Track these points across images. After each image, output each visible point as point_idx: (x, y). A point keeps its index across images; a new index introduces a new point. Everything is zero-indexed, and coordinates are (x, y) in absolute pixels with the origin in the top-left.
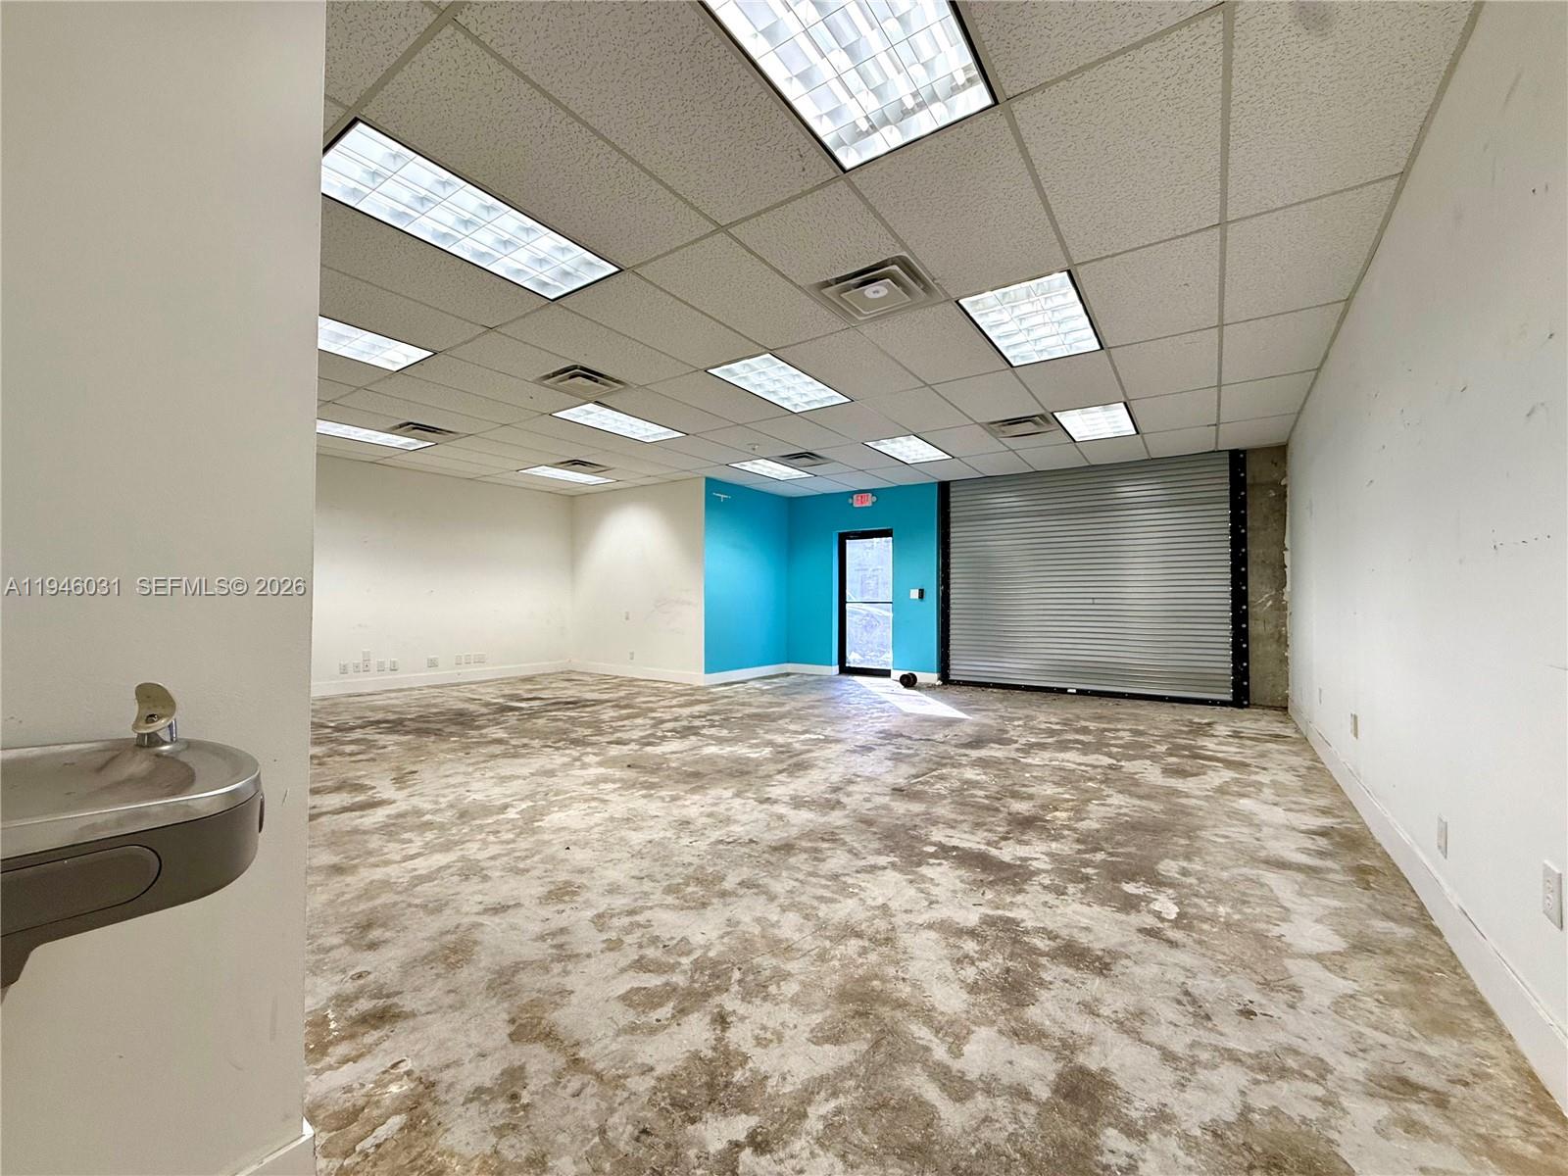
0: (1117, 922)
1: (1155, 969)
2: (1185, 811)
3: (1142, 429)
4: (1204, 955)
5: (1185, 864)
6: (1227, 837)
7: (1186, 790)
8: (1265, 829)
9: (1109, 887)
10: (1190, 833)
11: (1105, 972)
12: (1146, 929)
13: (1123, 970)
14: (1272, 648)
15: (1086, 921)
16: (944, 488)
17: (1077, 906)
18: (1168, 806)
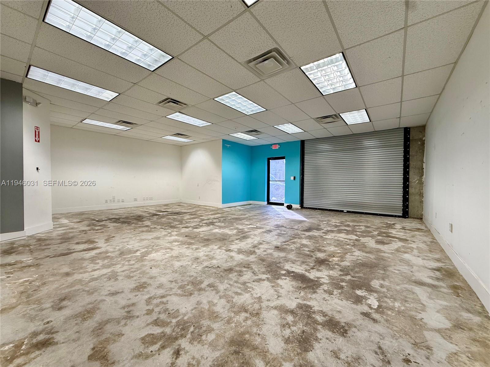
0: (353, 309)
1: (366, 334)
2: (383, 259)
3: (372, 120)
4: (388, 327)
5: (382, 282)
6: (399, 270)
7: (384, 250)
8: (414, 267)
9: (351, 292)
10: (385, 268)
11: (345, 334)
12: (364, 313)
13: (353, 334)
14: (417, 197)
15: (340, 308)
16: (303, 142)
17: (337, 301)
18: (377, 256)
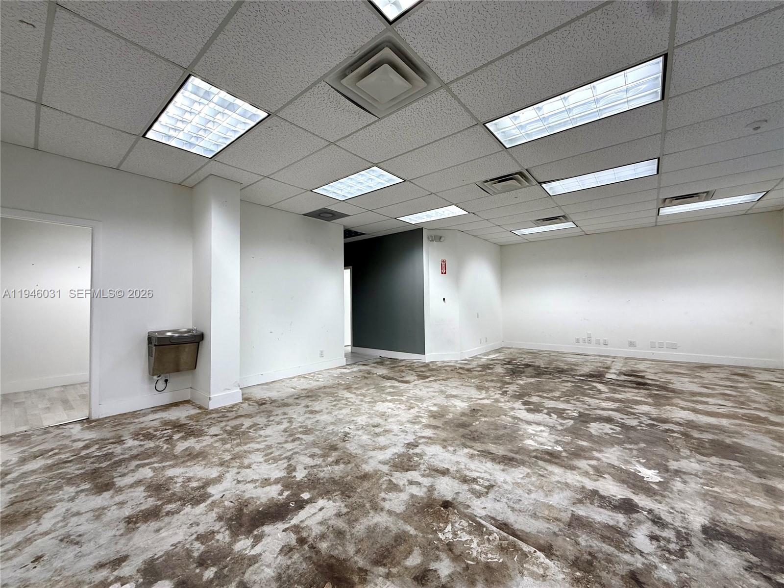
0: (145, 550)
1: (102, 541)
4: (73, 576)
11: (127, 519)
12: (124, 562)
13: (118, 527)
15: (163, 535)
17: (180, 537)
